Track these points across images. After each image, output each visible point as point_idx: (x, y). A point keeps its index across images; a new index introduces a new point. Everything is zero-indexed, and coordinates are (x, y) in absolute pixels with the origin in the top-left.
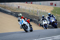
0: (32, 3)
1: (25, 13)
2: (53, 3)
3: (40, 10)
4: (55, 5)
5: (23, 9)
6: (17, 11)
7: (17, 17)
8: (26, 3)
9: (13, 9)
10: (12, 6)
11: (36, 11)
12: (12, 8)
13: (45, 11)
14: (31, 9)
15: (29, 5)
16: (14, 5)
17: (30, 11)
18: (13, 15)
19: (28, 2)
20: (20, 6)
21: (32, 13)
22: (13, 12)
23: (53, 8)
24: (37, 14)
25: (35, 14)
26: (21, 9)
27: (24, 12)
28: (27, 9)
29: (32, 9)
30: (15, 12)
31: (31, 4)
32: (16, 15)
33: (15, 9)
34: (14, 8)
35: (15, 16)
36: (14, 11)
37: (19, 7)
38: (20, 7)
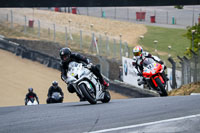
0: (74, 12)
1: (50, 43)
2: (144, 14)
3: (103, 35)
4: (153, 19)
5: (44, 31)
6: (24, 38)
7: (23, 57)
8: (57, 10)
9: (10, 30)
10: (10, 19)
11: (87, 37)
12: (10, 27)
13: (117, 38)
14: (73, 29)
15: (64, 18)
16: (15, 16)
17: (68, 39)
18: (12, 49)
19: (63, 9)
20: (35, 19)
21: (74, 45)
22: (11, 40)
23: (146, 31)
24: (91, 48)
25: (85, 47)
26: (39, 29)
27: (48, 40)
28: (60, 29)
29: (74, 32)
30: (18, 38)
31: (72, 14)
32: (19, 50)
33: (18, 30)
34: (14, 26)
35: (18, 55)
36: (13, 37)
37: (31, 23)
38: (35, 25)
